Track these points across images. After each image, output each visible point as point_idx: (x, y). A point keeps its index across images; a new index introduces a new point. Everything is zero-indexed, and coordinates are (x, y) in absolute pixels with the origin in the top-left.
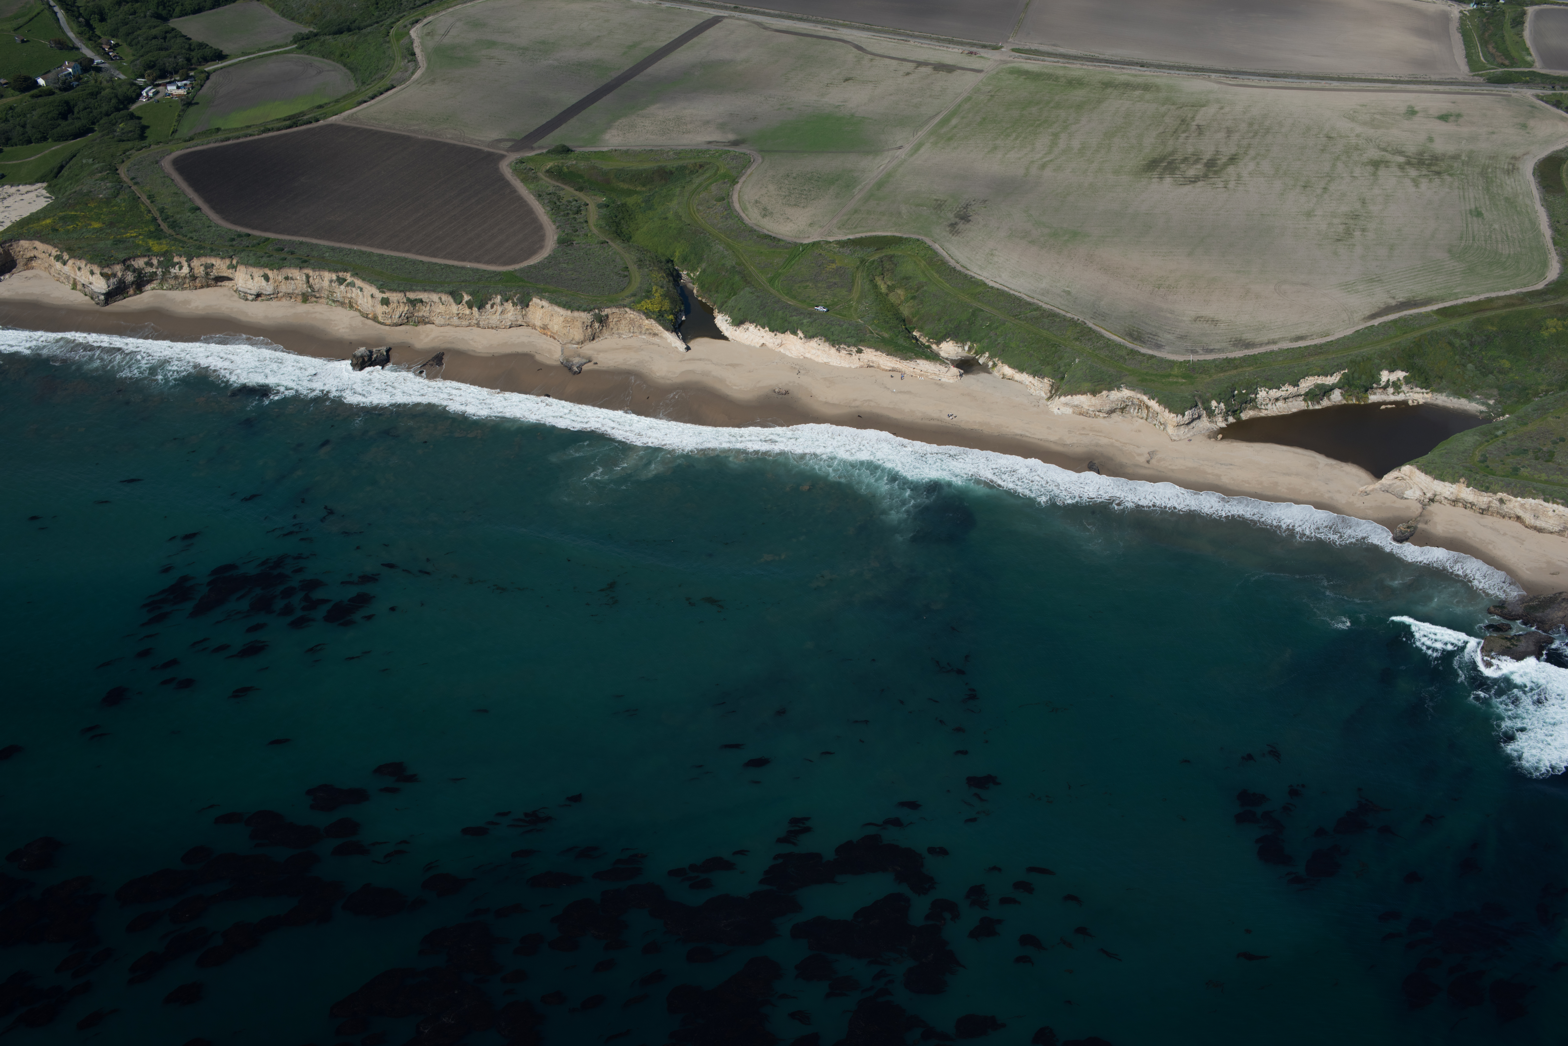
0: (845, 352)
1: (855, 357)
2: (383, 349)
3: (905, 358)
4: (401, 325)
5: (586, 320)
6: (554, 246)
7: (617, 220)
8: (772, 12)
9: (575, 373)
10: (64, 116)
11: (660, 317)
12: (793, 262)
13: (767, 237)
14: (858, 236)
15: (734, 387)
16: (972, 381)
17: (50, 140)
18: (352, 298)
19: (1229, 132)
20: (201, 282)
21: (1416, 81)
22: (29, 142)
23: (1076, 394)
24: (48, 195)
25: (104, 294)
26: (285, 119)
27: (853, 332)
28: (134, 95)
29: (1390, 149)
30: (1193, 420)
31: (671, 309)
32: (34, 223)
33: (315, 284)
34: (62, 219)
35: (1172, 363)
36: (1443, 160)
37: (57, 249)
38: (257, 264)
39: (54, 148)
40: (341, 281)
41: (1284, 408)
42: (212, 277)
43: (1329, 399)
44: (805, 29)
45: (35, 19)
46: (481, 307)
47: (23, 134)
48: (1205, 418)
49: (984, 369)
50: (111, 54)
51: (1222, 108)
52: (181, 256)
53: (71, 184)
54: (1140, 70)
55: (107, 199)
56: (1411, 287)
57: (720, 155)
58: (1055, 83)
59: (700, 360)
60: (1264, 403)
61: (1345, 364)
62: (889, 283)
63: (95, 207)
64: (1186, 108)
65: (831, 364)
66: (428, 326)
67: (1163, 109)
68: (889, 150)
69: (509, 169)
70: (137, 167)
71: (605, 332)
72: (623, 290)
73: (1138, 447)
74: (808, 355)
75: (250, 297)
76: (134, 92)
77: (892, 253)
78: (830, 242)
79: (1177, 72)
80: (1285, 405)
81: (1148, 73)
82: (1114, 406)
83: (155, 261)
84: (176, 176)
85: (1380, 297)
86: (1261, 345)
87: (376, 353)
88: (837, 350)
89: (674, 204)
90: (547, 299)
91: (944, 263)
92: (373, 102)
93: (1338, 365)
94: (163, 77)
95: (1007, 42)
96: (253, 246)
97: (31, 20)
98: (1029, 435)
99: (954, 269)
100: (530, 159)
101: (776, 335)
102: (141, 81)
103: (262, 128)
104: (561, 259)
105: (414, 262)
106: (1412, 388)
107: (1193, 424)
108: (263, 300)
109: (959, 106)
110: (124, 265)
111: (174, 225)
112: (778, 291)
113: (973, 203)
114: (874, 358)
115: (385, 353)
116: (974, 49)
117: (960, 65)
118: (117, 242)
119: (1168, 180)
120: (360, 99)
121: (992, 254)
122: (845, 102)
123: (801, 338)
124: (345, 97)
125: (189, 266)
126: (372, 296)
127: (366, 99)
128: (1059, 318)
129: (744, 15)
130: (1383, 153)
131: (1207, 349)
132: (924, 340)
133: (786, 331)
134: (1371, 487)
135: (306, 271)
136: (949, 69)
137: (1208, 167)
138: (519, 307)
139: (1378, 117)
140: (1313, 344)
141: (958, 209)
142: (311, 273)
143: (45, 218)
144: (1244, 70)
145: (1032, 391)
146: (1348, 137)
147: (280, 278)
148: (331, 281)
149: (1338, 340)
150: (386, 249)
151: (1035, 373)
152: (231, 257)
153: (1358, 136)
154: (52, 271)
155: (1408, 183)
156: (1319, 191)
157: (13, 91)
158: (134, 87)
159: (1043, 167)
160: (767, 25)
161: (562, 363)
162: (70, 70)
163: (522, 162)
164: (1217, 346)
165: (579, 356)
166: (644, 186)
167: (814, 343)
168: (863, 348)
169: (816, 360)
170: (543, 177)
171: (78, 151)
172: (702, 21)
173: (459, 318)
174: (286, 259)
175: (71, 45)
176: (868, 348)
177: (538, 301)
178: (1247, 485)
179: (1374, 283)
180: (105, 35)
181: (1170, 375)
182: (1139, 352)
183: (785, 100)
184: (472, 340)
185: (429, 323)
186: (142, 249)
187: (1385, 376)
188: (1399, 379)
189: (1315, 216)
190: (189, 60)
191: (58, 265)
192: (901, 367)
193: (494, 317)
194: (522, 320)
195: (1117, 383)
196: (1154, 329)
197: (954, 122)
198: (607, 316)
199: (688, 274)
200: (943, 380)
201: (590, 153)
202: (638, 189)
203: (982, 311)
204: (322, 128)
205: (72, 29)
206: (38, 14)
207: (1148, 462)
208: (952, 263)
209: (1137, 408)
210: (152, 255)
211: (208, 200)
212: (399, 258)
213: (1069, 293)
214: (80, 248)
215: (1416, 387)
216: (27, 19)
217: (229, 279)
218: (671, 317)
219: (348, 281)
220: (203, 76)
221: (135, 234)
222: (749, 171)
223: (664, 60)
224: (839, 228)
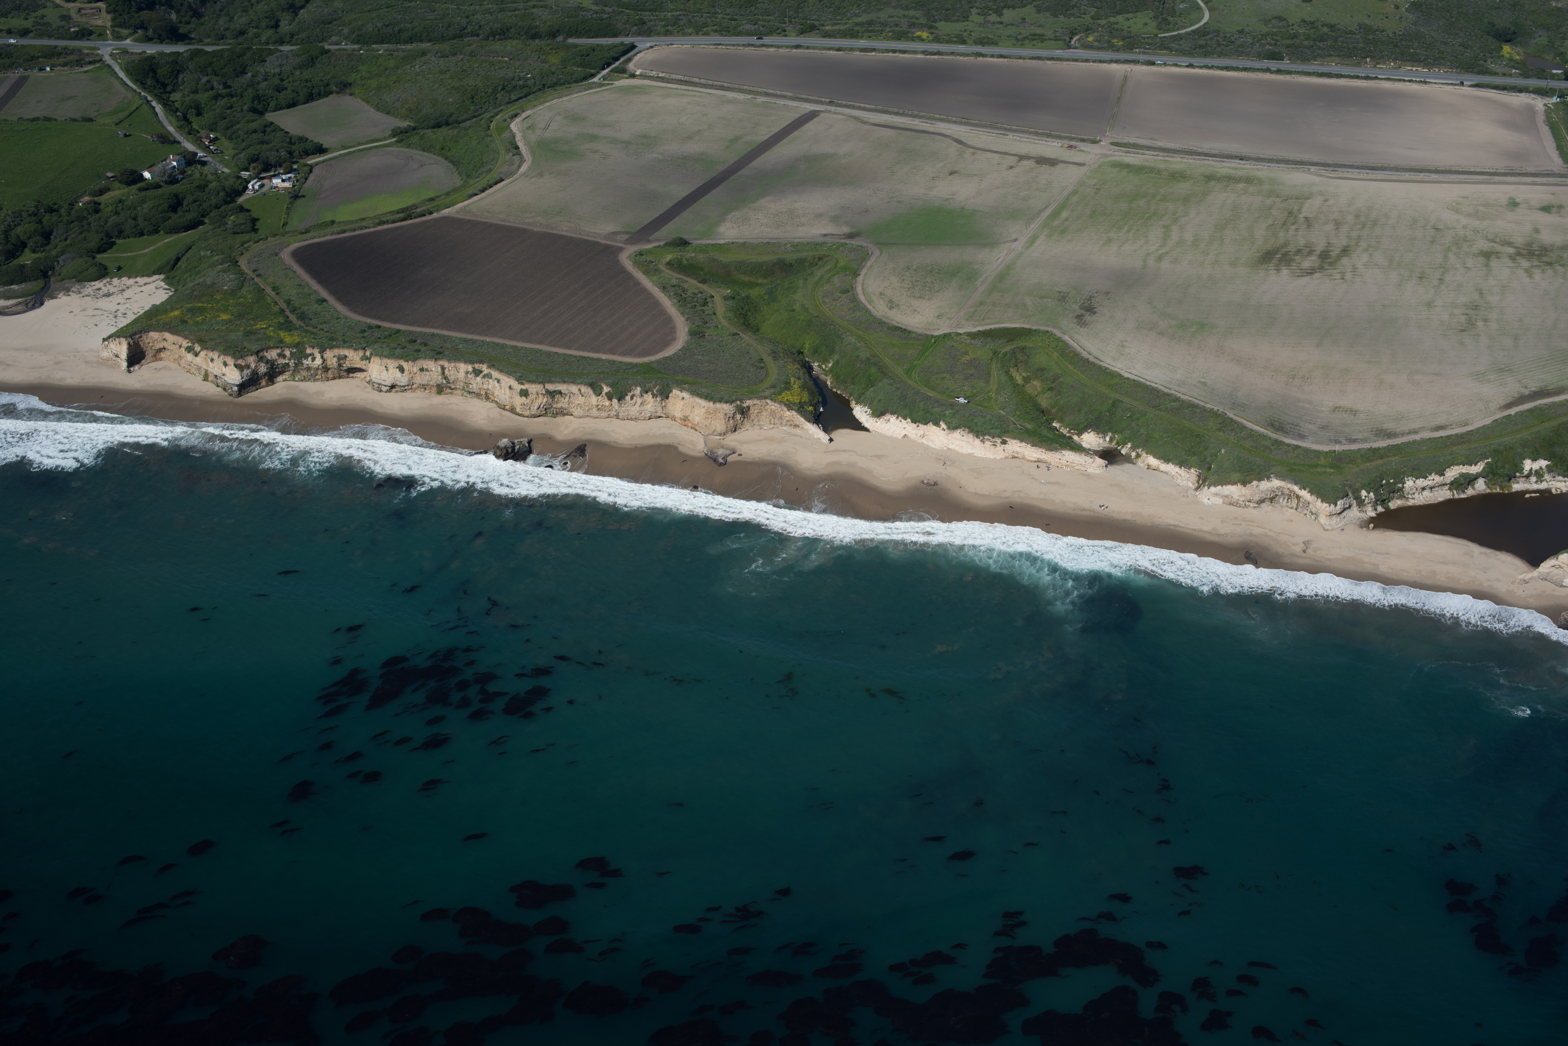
0: (989, 443)
1: (1000, 448)
2: (525, 441)
3: (1050, 449)
4: (539, 416)
5: (728, 412)
6: (686, 337)
7: (744, 312)
8: (868, 106)
9: (721, 464)
10: (174, 208)
11: (800, 409)
12: (927, 354)
13: (897, 329)
14: (988, 327)
15: (882, 479)
16: (1117, 471)
17: (162, 232)
18: (488, 389)
19: (1338, 224)
20: (333, 373)
21: (1513, 173)
22: (142, 234)
23: (1226, 485)
24: (167, 287)
25: (237, 385)
26: (398, 212)
27: (996, 423)
28: (241, 188)
29: (1498, 240)
30: (1344, 510)
31: (810, 401)
32: (162, 315)
33: (450, 376)
34: (190, 310)
35: (1318, 453)
36: (1552, 251)
37: (187, 341)
38: (392, 356)
39: (166, 241)
40: (477, 373)
41: (1431, 497)
42: (345, 368)
43: (1474, 488)
44: (903, 123)
45: (135, 113)
46: (621, 399)
47: (136, 227)
48: (1355, 508)
49: (1127, 459)
50: (211, 147)
51: (1326, 200)
52: (313, 348)
53: (191, 276)
54: (1239, 164)
55: (232, 290)
56: (1541, 377)
57: (838, 248)
58: (1158, 176)
59: (845, 451)
60: (1411, 492)
61: (1488, 453)
62: (1024, 374)
63: (221, 299)
64: (1291, 201)
65: (976, 455)
66: (566, 417)
67: (1269, 202)
68: (1004, 242)
69: (629, 261)
70: (257, 259)
71: (747, 425)
72: (761, 381)
73: (1292, 536)
74: (951, 446)
75: (384, 389)
76: (240, 185)
77: (1023, 344)
78: (960, 334)
79: (1277, 165)
80: (1431, 495)
81: (1248, 166)
82: (1264, 496)
83: (287, 353)
84: (297, 268)
85: (1513, 388)
86: (1403, 434)
87: (518, 444)
88: (981, 441)
89: (799, 296)
90: (688, 391)
91: (1077, 354)
92: (483, 195)
93: (1481, 454)
94: (266, 170)
95: (1105, 136)
96: (385, 338)
97: (130, 115)
98: (1183, 525)
99: (1087, 361)
100: (649, 252)
101: (918, 426)
102: (245, 174)
103: (377, 221)
104: (696, 351)
105: (549, 354)
106: (1554, 477)
107: (1344, 514)
108: (397, 392)
109: (1067, 199)
110: (258, 356)
111: (302, 317)
112: (916, 382)
113: (1096, 295)
114: (1019, 450)
115: (527, 445)
116: (1073, 143)
117: (1061, 159)
118: (248, 334)
119: (1285, 272)
120: (471, 192)
121: (1123, 346)
122: (954, 195)
123: (944, 430)
124: (455, 190)
125: (322, 357)
126: (510, 388)
127: (477, 192)
128: (1199, 408)
129: (839, 109)
130: (1492, 244)
131: (1350, 439)
132: (1064, 431)
133: (929, 422)
134: (1528, 576)
135: (441, 363)
136: (1052, 162)
137: (1323, 258)
138: (659, 399)
139: (1481, 208)
140: (1454, 433)
141: (1082, 301)
142: (446, 364)
143: (172, 310)
144: (1342, 163)
145: (1179, 481)
146: (1456, 229)
147: (415, 369)
148: (467, 373)
149: (1478, 429)
150: (518, 341)
151: (1181, 464)
152: (364, 349)
153: (1464, 227)
154: (183, 362)
155: (1521, 273)
156: (1436, 282)
157: (119, 185)
158: (240, 180)
159: (1160, 259)
160: (865, 119)
161: (706, 455)
162: (175, 163)
163: (641, 254)
164: (1360, 436)
165: (723, 447)
166: (765, 278)
167: (957, 434)
168: (1007, 439)
169: (960, 451)
170: (664, 269)
171: (193, 244)
172: (799, 115)
173: (598, 409)
174: (420, 351)
175: (172, 139)
176: (1012, 439)
177: (678, 393)
178: (1406, 574)
179: (1504, 373)
180: (202, 129)
181: (1317, 466)
182: (1283, 442)
183: (894, 193)
184: (613, 431)
185: (567, 414)
186: (274, 340)
187: (1528, 465)
188: (1541, 468)
189: (1436, 306)
190: (291, 153)
191: (190, 357)
192: (1046, 458)
193: (633, 408)
194: (661, 411)
195: (1267, 473)
196: (1295, 420)
197: (1065, 214)
198: (748, 408)
199: (819, 366)
200: (1089, 470)
201: (707, 246)
202: (760, 281)
203: (1122, 402)
204: (436, 220)
205: (170, 122)
206: (137, 108)
207: (1304, 551)
208: (1085, 354)
209: (1287, 497)
210: (285, 346)
211: (333, 292)
212: (533, 349)
213: (1205, 384)
214: (211, 339)
215: (1559, 475)
216: (127, 113)
217: (361, 370)
218: (811, 408)
219: (485, 372)
220: (307, 169)
221: (265, 326)
222: (869, 264)
223: (767, 154)
224: (967, 320)
